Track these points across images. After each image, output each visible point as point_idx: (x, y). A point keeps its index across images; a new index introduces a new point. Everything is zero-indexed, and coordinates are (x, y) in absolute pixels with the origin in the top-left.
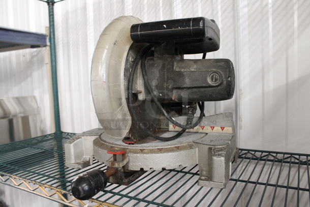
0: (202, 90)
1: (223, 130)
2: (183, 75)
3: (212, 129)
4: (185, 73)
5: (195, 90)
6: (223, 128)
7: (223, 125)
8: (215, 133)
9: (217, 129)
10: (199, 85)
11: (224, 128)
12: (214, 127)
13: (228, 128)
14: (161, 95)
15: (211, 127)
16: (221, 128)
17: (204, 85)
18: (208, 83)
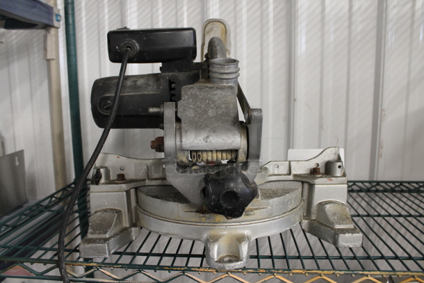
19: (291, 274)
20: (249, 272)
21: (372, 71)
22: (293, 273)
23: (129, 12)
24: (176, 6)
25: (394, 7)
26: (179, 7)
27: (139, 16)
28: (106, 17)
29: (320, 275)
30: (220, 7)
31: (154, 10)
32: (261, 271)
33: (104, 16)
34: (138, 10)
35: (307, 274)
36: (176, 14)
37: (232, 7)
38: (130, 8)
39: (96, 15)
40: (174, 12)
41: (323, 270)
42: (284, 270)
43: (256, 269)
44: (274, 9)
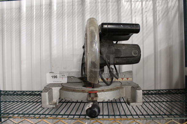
0: (128, 58)
1: (128, 79)
2: (120, 51)
3: (123, 80)
4: (121, 50)
5: (125, 58)
6: (127, 79)
7: (128, 76)
9: (125, 79)
10: (129, 56)
12: (123, 78)
15: (122, 78)
16: (127, 78)
17: (131, 56)
18: (132, 55)
23: (22, 25)
26: (41, 23)
27: (26, 26)
30: (57, 22)
31: (32, 24)
34: (26, 24)
36: (40, 25)
37: (61, 22)
38: (23, 23)
39: (10, 26)
44: (77, 23)
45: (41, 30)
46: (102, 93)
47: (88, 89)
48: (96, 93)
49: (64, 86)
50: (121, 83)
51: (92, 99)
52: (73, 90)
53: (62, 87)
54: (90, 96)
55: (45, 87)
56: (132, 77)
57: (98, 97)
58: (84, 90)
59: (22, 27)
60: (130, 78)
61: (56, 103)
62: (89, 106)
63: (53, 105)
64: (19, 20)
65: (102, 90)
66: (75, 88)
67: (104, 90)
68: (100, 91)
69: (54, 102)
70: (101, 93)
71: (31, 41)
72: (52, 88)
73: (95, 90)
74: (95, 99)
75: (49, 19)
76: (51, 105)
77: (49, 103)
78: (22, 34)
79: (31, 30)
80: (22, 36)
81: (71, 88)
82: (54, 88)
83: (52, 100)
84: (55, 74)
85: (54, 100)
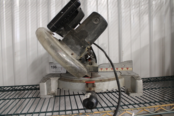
0: (96, 29)
1: (127, 69)
3: (122, 69)
7: (128, 66)
8: (124, 71)
9: (125, 69)
11: (128, 68)
12: (123, 68)
13: (130, 68)
14: (82, 47)
15: (122, 68)
16: (127, 68)
19: (94, 114)
20: (75, 115)
21: (117, 36)
22: (95, 114)
24: (37, 10)
25: (124, 12)
26: (38, 10)
27: (20, 14)
28: (4, 13)
29: (106, 113)
31: (27, 11)
32: (80, 114)
33: (3, 13)
34: (19, 11)
35: (101, 113)
36: (37, 13)
38: (16, 10)
40: (36, 12)
41: (107, 111)
42: (90, 112)
43: (78, 114)
45: (38, 18)
46: (100, 83)
47: (85, 79)
48: (93, 83)
49: (62, 76)
50: (121, 73)
51: (89, 89)
52: (71, 80)
53: (60, 77)
54: (87, 87)
55: (44, 77)
56: (132, 67)
57: (96, 87)
58: (82, 80)
59: (15, 14)
60: (131, 67)
61: (55, 93)
62: (86, 97)
63: (51, 95)
64: (10, 7)
65: (100, 80)
66: (72, 78)
67: (102, 80)
68: (97, 81)
69: (52, 93)
70: (98, 83)
71: (26, 30)
72: (50, 78)
73: (93, 80)
74: (92, 89)
75: (47, 6)
76: (49, 95)
77: (47, 94)
78: (15, 22)
79: (26, 19)
80: (16, 24)
81: (68, 78)
82: (52, 78)
83: (51, 90)
84: (55, 64)
85: (52, 90)
